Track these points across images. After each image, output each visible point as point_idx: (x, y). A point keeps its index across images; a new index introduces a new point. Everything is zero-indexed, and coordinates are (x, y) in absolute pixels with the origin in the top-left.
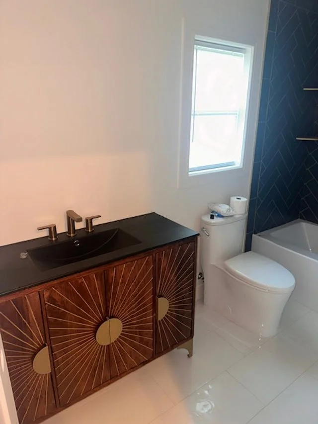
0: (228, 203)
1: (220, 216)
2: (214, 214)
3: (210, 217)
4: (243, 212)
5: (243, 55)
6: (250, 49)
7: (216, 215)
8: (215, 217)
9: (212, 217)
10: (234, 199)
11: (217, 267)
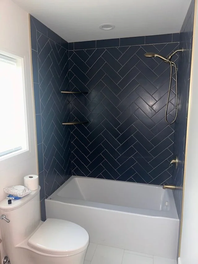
0: (22, 183)
1: (17, 198)
2: (11, 198)
3: (7, 202)
4: (37, 188)
5: (15, 64)
6: (21, 60)
7: (13, 198)
8: (12, 201)
9: (10, 202)
10: (27, 179)
11: (21, 248)
